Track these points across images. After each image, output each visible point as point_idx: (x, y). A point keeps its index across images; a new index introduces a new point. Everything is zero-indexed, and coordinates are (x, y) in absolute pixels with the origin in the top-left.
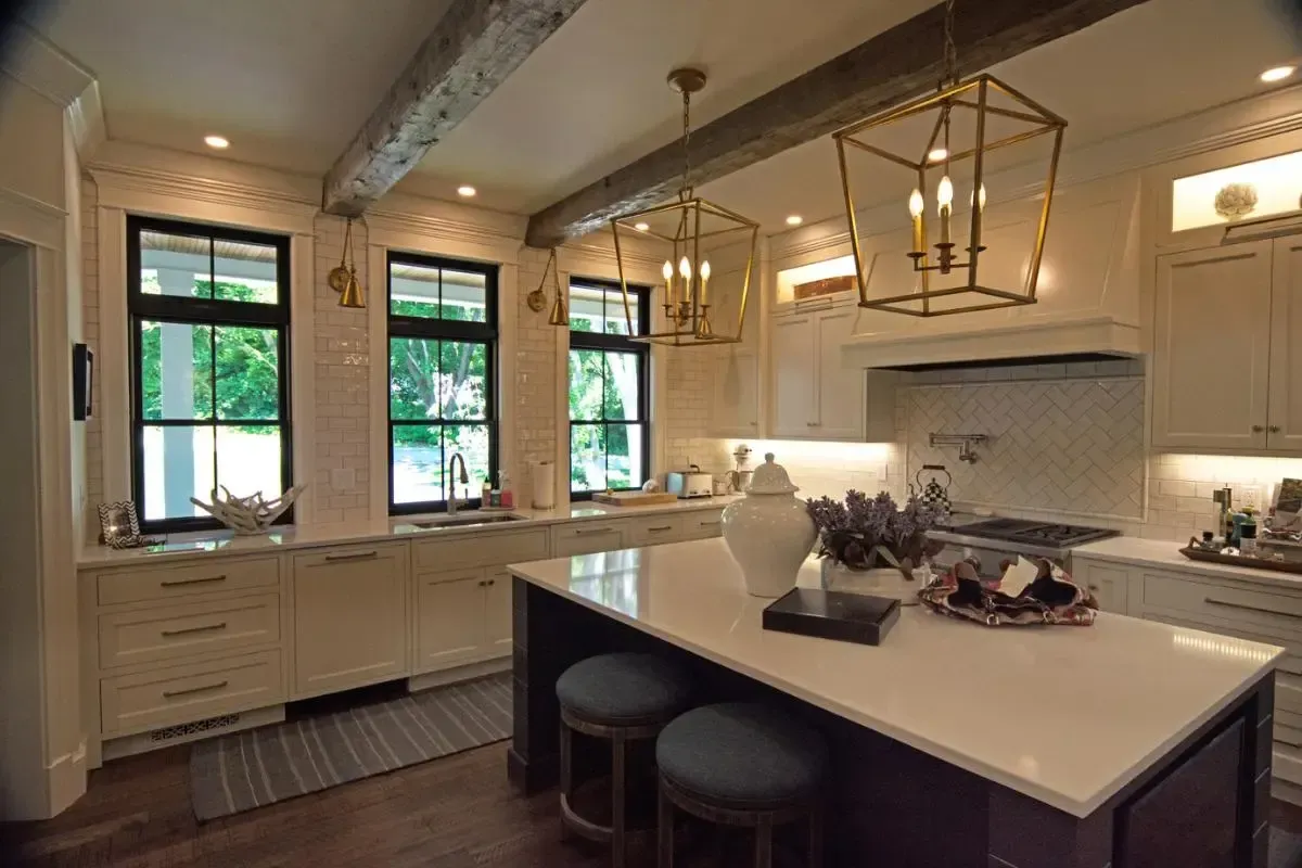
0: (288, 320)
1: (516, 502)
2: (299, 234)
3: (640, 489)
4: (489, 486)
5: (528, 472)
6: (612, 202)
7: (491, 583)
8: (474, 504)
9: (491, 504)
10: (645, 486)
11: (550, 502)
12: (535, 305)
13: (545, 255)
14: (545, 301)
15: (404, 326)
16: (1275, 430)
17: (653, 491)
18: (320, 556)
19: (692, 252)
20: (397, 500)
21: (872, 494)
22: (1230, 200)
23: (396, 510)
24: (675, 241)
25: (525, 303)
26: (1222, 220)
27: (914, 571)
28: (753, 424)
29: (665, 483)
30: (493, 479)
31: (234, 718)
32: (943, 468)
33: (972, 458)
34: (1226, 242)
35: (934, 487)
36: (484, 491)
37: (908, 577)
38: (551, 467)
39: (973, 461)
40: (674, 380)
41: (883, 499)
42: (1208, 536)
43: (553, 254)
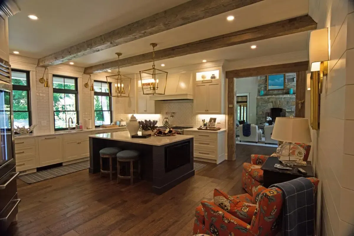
0: (29, 89)
1: (83, 128)
2: (32, 71)
3: (110, 125)
4: (77, 124)
5: (85, 122)
6: (104, 69)
7: (80, 143)
8: (74, 128)
9: (78, 128)
10: (111, 124)
11: (91, 128)
12: (86, 86)
13: (88, 76)
14: (88, 85)
15: (56, 91)
16: (207, 110)
17: (113, 125)
18: (44, 138)
19: (120, 83)
20: (56, 128)
21: (148, 120)
22: (203, 77)
23: (56, 130)
24: (117, 79)
25: (84, 86)
26: (202, 80)
27: (154, 131)
28: (134, 111)
29: (116, 123)
30: (78, 122)
31: (25, 171)
32: (168, 118)
33: (173, 116)
34: (202, 83)
35: (166, 122)
36: (76, 125)
37: (153, 131)
38: (91, 121)
39: (173, 117)
40: (117, 102)
41: (150, 121)
42: (201, 126)
43: (90, 76)
